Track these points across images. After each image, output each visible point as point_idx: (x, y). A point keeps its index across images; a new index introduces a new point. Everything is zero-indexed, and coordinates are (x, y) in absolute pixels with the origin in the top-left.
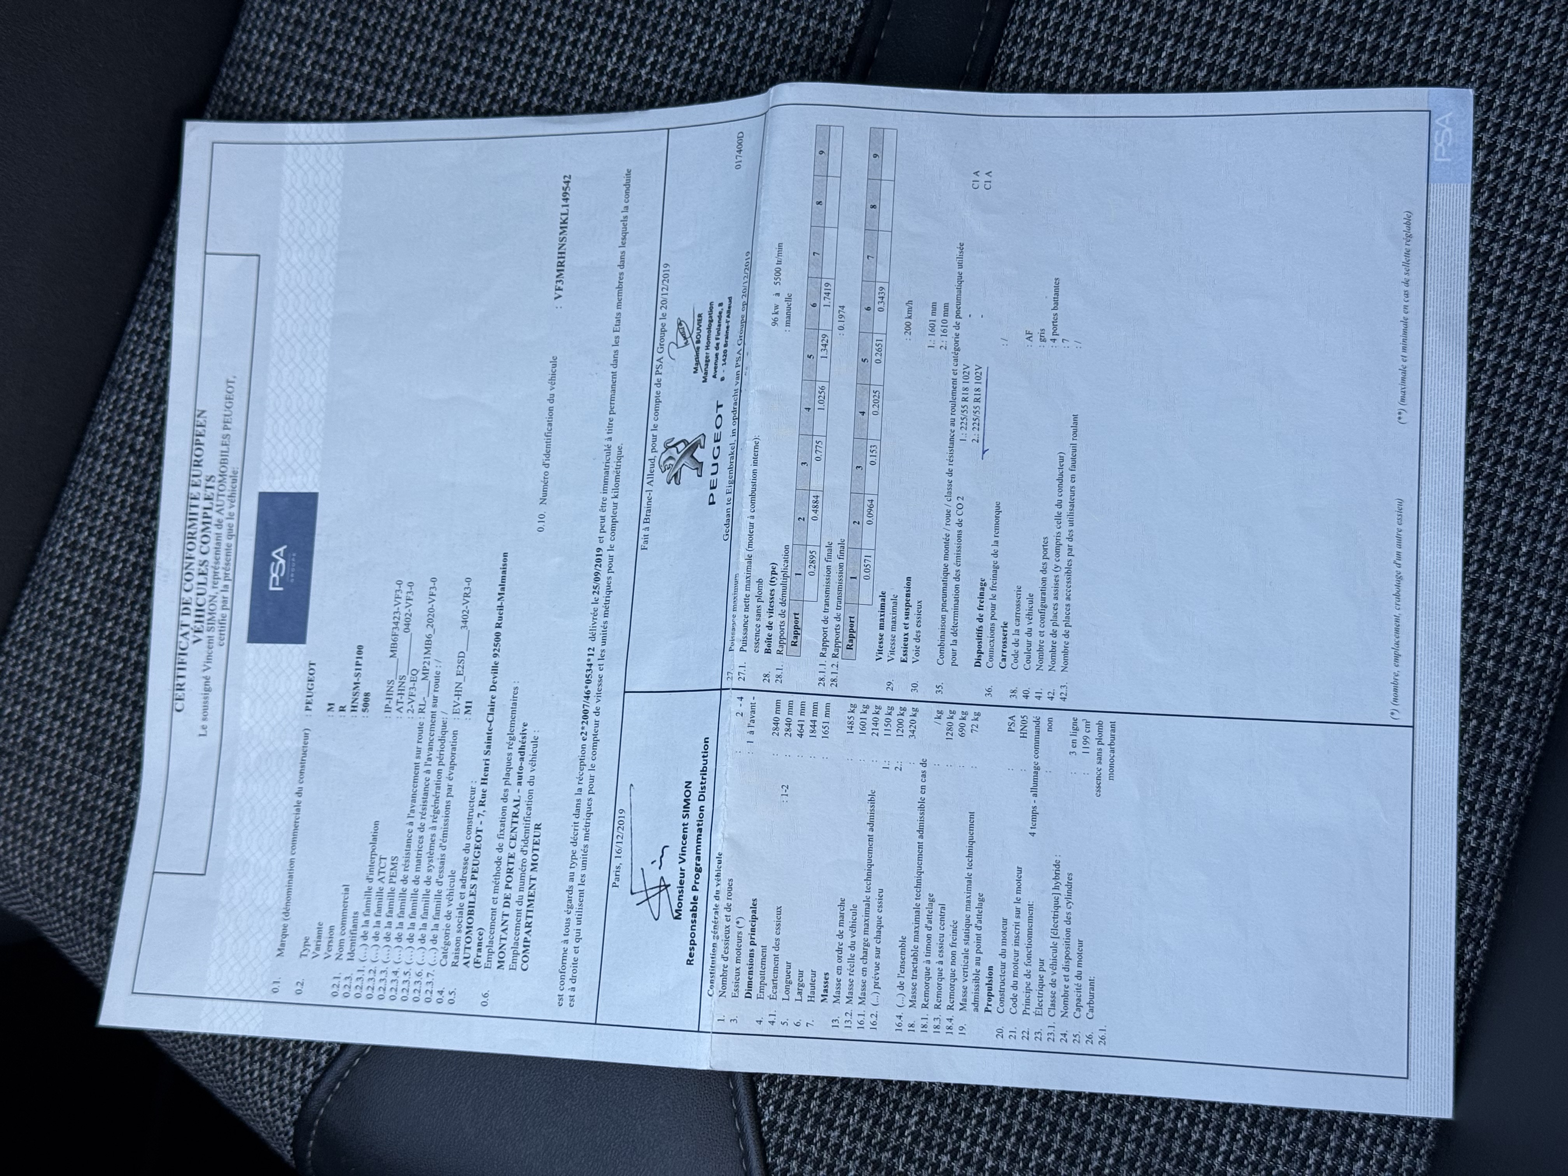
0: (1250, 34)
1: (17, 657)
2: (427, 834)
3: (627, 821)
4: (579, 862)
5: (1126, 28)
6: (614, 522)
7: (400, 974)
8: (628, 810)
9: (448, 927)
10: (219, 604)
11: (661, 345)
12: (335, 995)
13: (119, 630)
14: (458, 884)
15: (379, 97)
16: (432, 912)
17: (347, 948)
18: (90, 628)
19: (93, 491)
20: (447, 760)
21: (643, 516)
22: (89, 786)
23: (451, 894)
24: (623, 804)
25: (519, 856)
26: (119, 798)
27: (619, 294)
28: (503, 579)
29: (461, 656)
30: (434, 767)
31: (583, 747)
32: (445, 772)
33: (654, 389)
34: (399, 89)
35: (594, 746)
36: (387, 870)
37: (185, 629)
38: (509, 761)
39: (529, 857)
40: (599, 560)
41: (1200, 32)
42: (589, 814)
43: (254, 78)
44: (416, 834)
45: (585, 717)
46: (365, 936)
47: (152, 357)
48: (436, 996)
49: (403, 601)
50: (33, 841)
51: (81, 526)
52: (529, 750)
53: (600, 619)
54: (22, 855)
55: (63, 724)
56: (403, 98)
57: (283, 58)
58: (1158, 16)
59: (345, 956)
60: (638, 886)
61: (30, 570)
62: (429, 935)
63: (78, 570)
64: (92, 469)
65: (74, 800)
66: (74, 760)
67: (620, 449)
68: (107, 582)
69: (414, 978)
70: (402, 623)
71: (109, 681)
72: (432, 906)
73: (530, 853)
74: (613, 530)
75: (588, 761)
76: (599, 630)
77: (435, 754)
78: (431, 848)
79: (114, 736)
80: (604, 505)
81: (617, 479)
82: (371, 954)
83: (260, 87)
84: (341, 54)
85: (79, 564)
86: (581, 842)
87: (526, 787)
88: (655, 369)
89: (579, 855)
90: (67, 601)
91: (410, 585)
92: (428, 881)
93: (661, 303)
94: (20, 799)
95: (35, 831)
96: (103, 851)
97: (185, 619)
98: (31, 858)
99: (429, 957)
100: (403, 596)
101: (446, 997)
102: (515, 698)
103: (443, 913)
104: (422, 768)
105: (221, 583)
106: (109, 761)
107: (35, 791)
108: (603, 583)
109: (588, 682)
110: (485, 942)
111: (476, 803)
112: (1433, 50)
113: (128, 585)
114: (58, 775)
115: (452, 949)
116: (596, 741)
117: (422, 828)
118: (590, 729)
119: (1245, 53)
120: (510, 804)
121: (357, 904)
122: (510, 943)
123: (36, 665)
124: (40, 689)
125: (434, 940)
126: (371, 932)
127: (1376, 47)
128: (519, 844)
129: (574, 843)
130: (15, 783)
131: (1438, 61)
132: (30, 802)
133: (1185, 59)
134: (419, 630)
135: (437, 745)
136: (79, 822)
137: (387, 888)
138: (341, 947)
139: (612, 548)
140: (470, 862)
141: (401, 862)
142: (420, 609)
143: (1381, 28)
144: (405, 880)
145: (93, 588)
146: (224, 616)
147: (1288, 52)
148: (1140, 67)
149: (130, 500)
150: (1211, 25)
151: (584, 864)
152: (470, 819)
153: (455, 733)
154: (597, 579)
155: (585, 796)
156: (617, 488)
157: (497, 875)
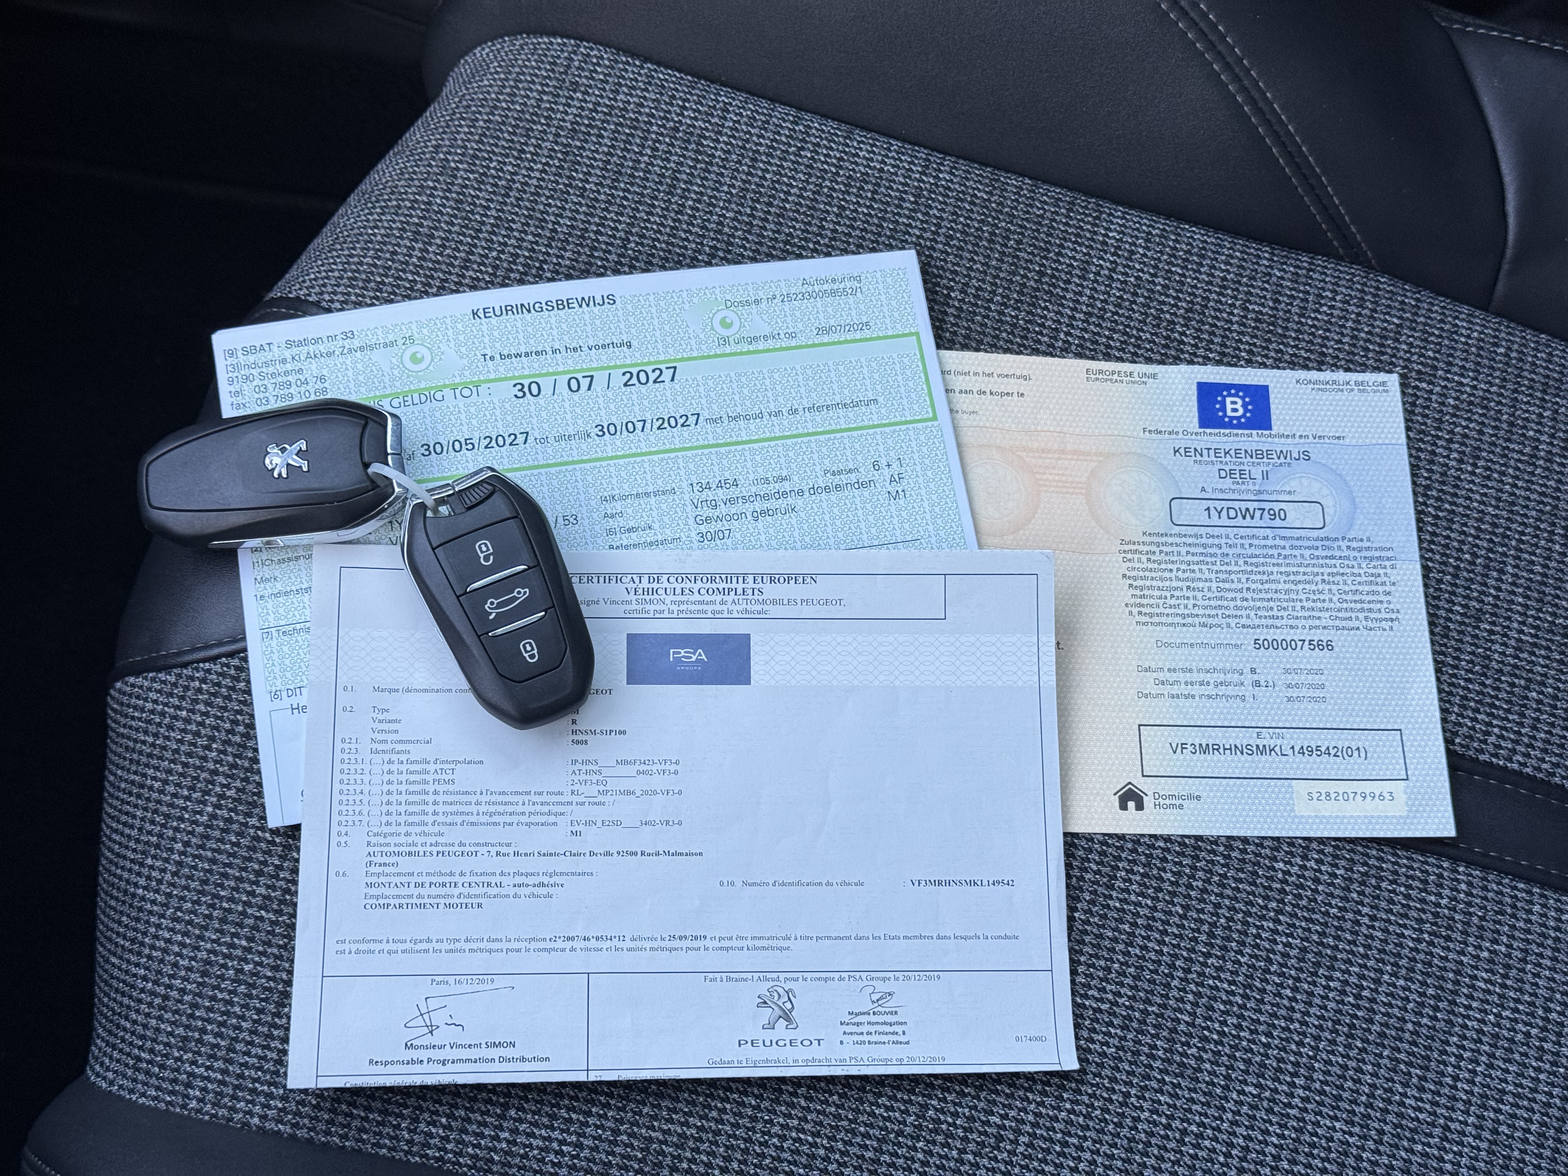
0: (1159, 963)
1: (640, 74)
2: (474, 808)
3: (486, 987)
4: (452, 947)
5: (1159, 869)
6: (727, 949)
7: (361, 797)
8: (494, 986)
9: (399, 835)
10: (658, 607)
11: (872, 979)
12: (343, 741)
13: (663, 147)
14: (433, 840)
15: (1077, 316)
16: (411, 819)
17: (381, 747)
18: (664, 126)
19: (767, 122)
20: (534, 819)
21: (732, 975)
22: (545, 132)
23: (425, 834)
24: (500, 981)
25: (456, 892)
26: (537, 154)
27: (915, 937)
28: (681, 854)
29: (617, 823)
30: (528, 809)
31: (544, 940)
32: (524, 819)
33: (837, 975)
34: (1085, 330)
35: (545, 950)
36: (444, 776)
37: (637, 580)
38: (532, 874)
39: (456, 900)
40: (696, 938)
41: (1159, 924)
42: (490, 951)
43: (1089, 223)
44: (473, 799)
45: (569, 939)
46: (390, 762)
47: (872, 160)
48: (343, 830)
49: (663, 767)
50: (502, 93)
51: (741, 115)
52: (543, 891)
53: (648, 945)
54: (491, 86)
55: (591, 110)
56: (1078, 333)
57: (1104, 243)
58: (1169, 892)
59: (375, 746)
60: (433, 1004)
61: (706, 80)
62: (392, 819)
63: (707, 114)
64: (784, 121)
65: (534, 122)
66: (564, 121)
67: (788, 948)
68: (699, 136)
69: (357, 809)
70: (645, 768)
71: (625, 142)
72: (415, 819)
73: (458, 901)
74: (721, 948)
75: (533, 945)
76: (639, 944)
77: (538, 808)
78: (462, 813)
79: (583, 148)
80: (742, 938)
81: (764, 948)
82: (377, 769)
83: (1081, 228)
84: (1110, 286)
85: (712, 115)
86: (467, 946)
87: (512, 891)
88: (853, 974)
89: (458, 945)
90: (684, 108)
91: (676, 772)
92: (435, 813)
93: (907, 974)
94: (533, 82)
95: (509, 95)
96: (496, 145)
97: (645, 579)
98: (489, 93)
99: (375, 821)
100: (667, 767)
101: (343, 840)
102: (584, 874)
103: (411, 829)
104: (526, 798)
105: (675, 608)
106: (565, 146)
107: (540, 93)
108: (677, 944)
109: (597, 939)
110: (387, 870)
111: (499, 849)
112: (1154, 1101)
113: (698, 152)
114: (552, 109)
115: (381, 840)
116: (549, 950)
117: (478, 803)
118: (560, 944)
119: (1144, 959)
120: (497, 879)
121: (417, 752)
122: (387, 891)
123: (634, 88)
124: (617, 92)
125: (388, 824)
126: (394, 767)
127: (1153, 1057)
128: (466, 891)
129: (467, 940)
130: (545, 78)
131: (1145, 1105)
132: (531, 90)
133: (1137, 914)
134: (638, 784)
135: (545, 809)
136: (517, 126)
137: (429, 778)
138: (382, 742)
139: (706, 949)
140: (451, 849)
141: (451, 788)
142: (657, 782)
143: (1168, 1061)
144: (436, 793)
145: (694, 127)
146: (647, 612)
147: (1147, 991)
148: (1130, 881)
149: (762, 149)
150: (1165, 933)
151: (451, 951)
152: (486, 844)
153: (555, 824)
154: (681, 938)
155: (504, 945)
156: (756, 948)
157: (441, 874)
